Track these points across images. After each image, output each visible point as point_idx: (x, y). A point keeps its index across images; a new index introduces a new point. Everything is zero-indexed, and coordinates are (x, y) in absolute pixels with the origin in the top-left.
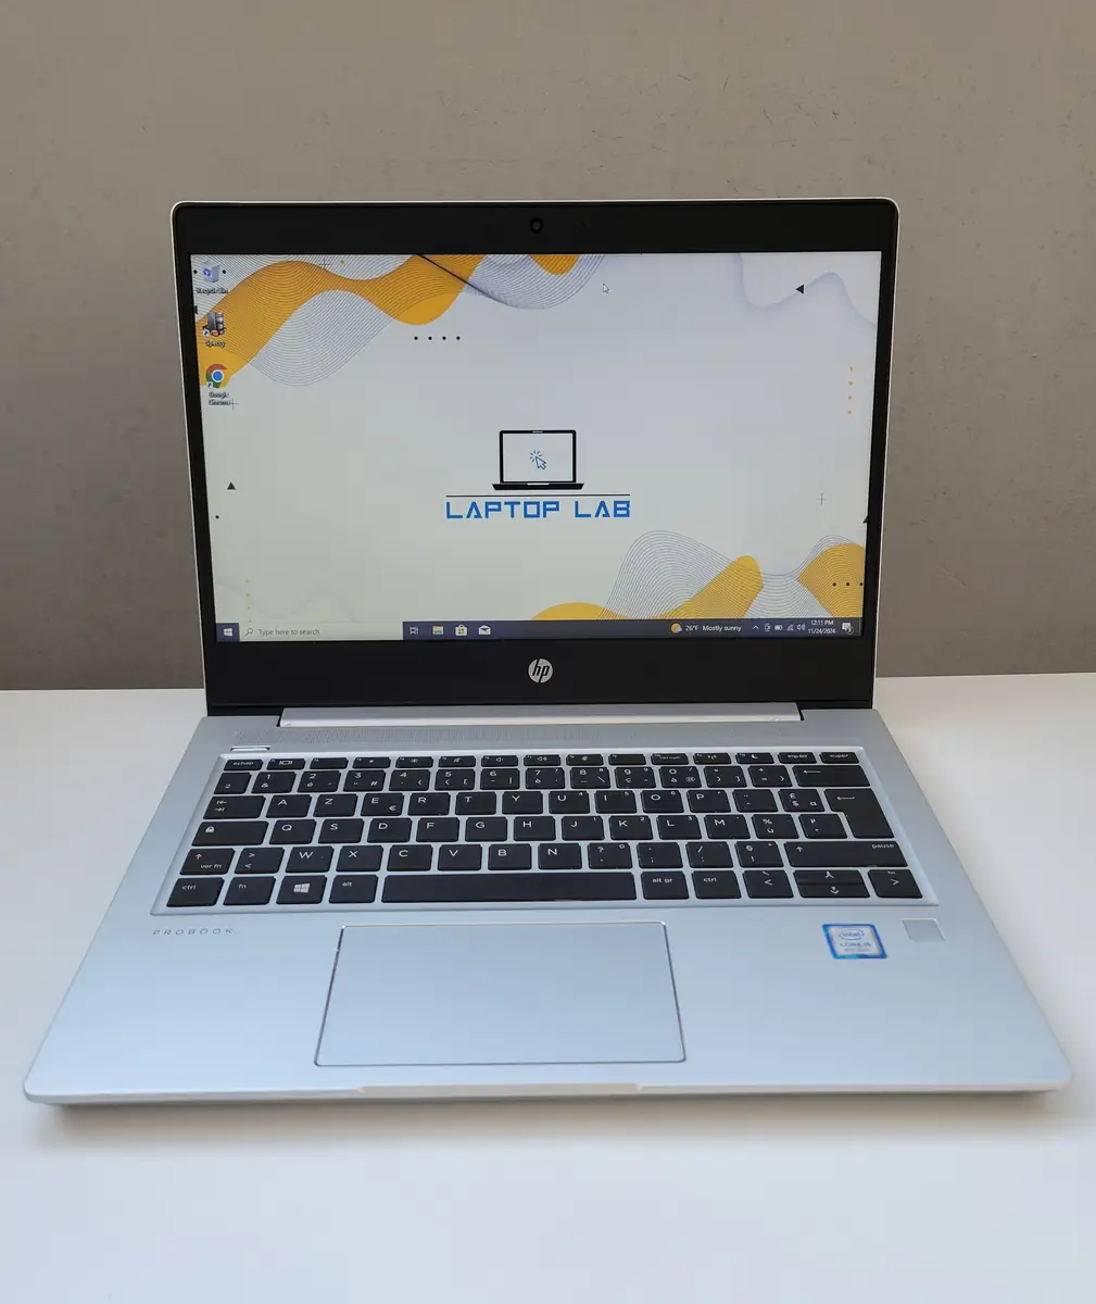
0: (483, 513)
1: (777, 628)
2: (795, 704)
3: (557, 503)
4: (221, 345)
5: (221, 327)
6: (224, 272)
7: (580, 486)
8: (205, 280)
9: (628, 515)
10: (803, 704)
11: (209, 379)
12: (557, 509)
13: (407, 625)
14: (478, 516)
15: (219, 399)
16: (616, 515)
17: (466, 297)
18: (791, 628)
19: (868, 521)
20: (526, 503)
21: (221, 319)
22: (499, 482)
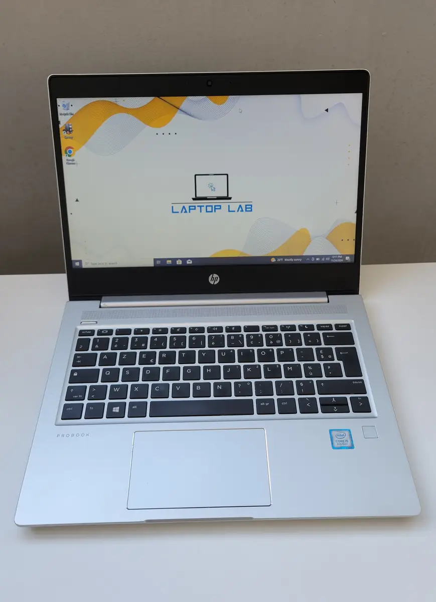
0: (188, 210)
1: (318, 259)
2: (325, 293)
3: (220, 206)
4: (71, 138)
5: (71, 130)
6: (72, 106)
7: (230, 198)
8: (64, 109)
9: (251, 211)
10: (329, 293)
11: (66, 153)
12: (220, 208)
13: (155, 260)
14: (186, 212)
15: (70, 162)
16: (246, 211)
17: (179, 116)
18: (323, 259)
19: (357, 212)
20: (207, 206)
21: (70, 127)
22: (194, 197)
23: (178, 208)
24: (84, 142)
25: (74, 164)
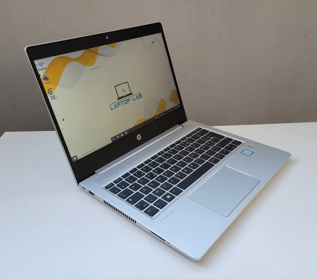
0: (118, 106)
1: (170, 111)
3: (129, 99)
4: (49, 83)
5: (47, 78)
6: (44, 63)
7: (132, 94)
8: (40, 66)
9: (142, 97)
11: (49, 93)
12: (130, 100)
14: (117, 107)
15: (53, 98)
16: (140, 98)
18: (172, 110)
19: (175, 85)
20: (124, 101)
21: (47, 76)
22: (118, 98)
23: (113, 106)
24: (56, 83)
25: (55, 98)
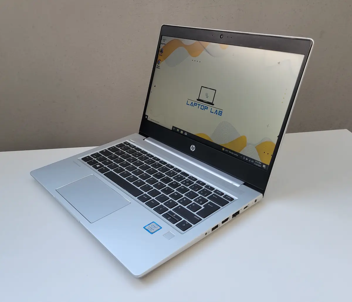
0: (193, 106)
1: (247, 159)
3: (208, 107)
4: (162, 55)
5: (163, 52)
6: (166, 40)
7: (213, 105)
8: (163, 41)
9: (221, 115)
10: (245, 184)
12: (207, 109)
13: (173, 127)
16: (219, 114)
18: (250, 161)
20: (202, 105)
21: (163, 50)
22: (198, 99)
23: (189, 103)
24: (165, 59)
25: (159, 68)
